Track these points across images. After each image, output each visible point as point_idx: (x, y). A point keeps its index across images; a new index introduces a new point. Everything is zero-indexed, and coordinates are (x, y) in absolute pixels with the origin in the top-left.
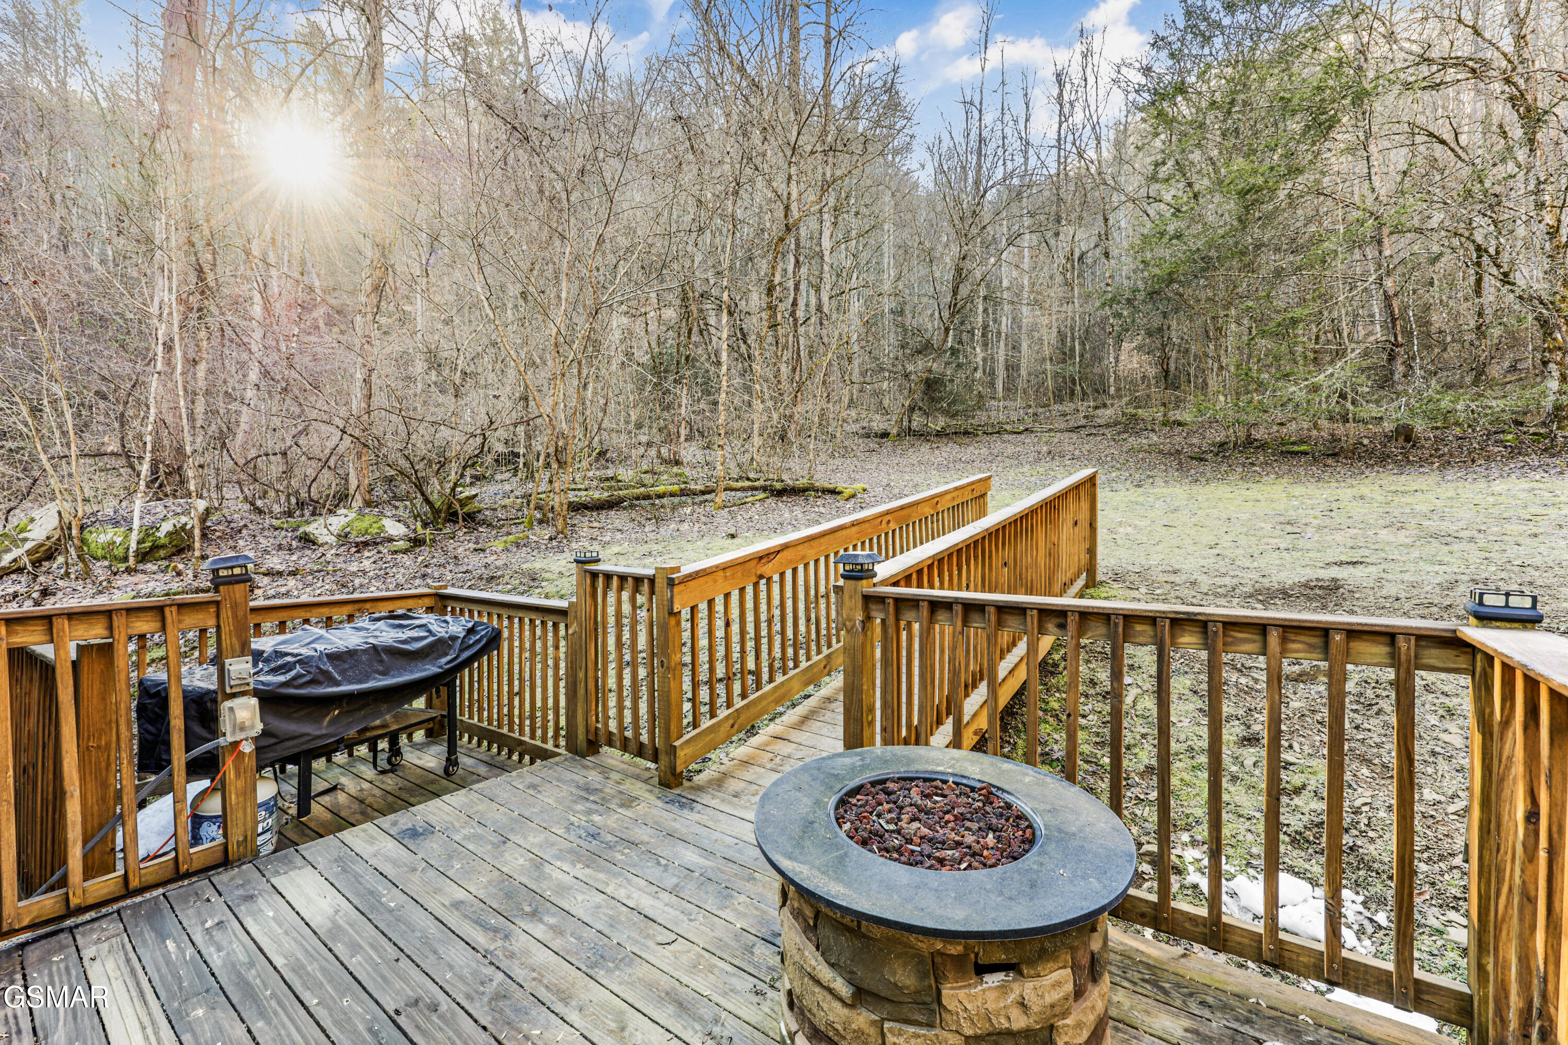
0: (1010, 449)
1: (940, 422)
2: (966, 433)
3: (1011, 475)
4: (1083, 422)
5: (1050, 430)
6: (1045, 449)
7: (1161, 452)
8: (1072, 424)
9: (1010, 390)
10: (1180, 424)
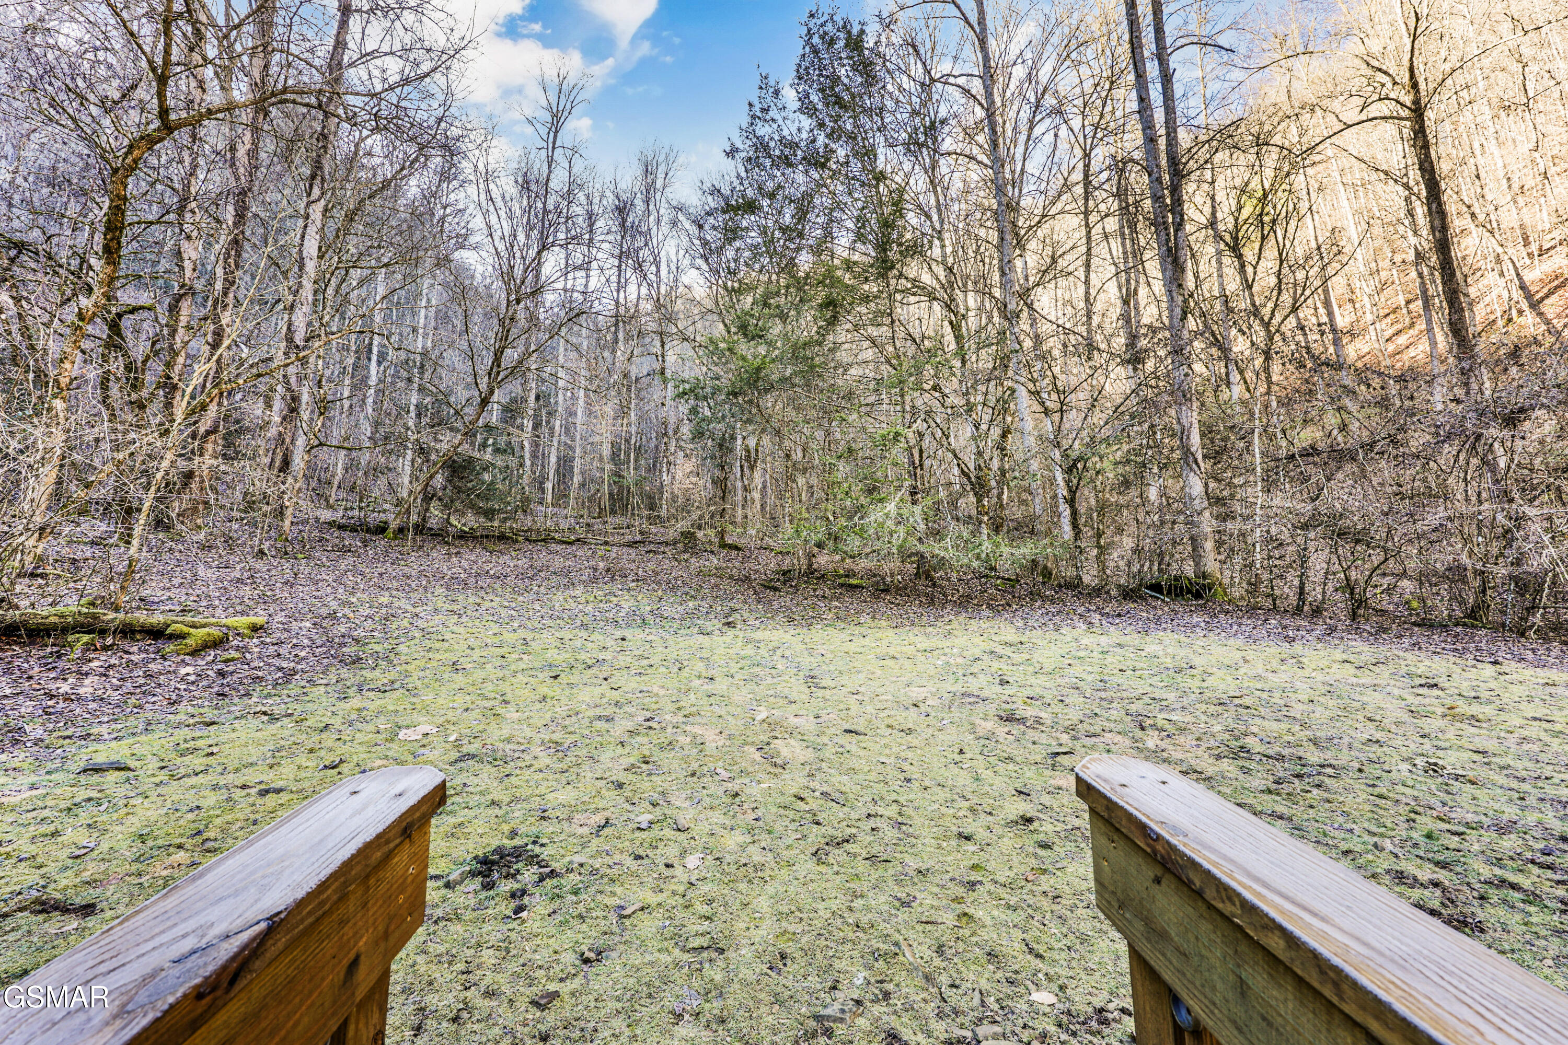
0: (558, 563)
1: (470, 521)
2: (502, 537)
3: (558, 598)
4: (639, 537)
5: (606, 543)
6: (602, 565)
7: (731, 577)
8: (628, 538)
9: (561, 496)
10: (737, 548)
